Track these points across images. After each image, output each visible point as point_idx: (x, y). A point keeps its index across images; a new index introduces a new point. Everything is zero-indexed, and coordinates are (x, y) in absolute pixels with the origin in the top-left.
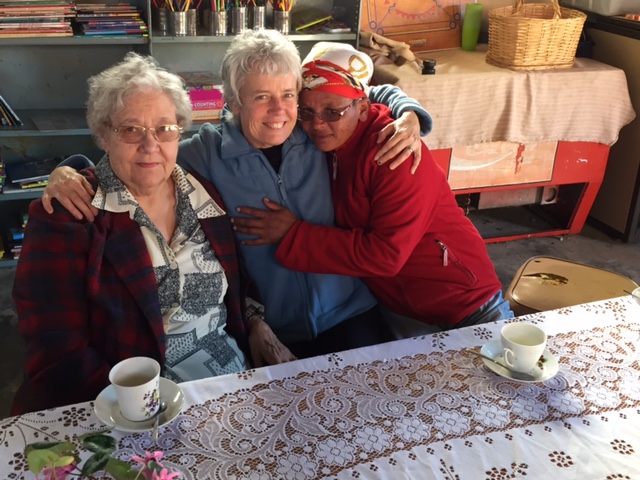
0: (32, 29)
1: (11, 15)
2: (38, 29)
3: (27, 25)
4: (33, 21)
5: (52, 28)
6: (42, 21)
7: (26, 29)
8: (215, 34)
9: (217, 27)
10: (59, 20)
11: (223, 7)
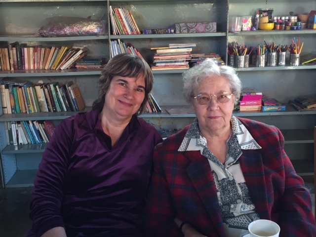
0: (171, 66)
1: (162, 60)
2: (173, 66)
3: (169, 64)
4: (171, 62)
5: (180, 65)
6: (175, 62)
7: (168, 66)
8: (258, 66)
9: (259, 63)
10: (183, 61)
11: (264, 53)
